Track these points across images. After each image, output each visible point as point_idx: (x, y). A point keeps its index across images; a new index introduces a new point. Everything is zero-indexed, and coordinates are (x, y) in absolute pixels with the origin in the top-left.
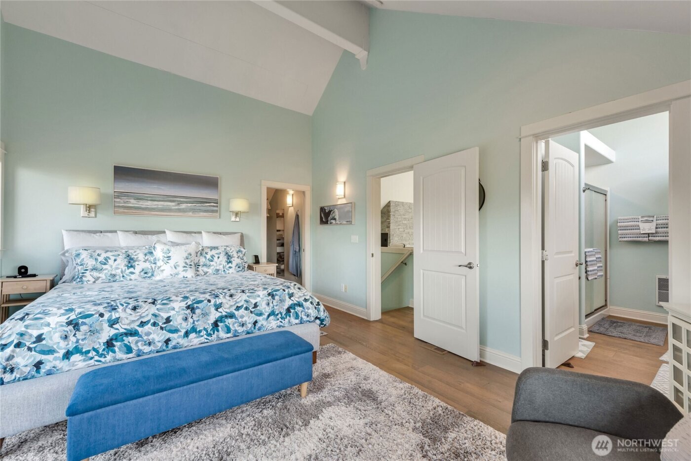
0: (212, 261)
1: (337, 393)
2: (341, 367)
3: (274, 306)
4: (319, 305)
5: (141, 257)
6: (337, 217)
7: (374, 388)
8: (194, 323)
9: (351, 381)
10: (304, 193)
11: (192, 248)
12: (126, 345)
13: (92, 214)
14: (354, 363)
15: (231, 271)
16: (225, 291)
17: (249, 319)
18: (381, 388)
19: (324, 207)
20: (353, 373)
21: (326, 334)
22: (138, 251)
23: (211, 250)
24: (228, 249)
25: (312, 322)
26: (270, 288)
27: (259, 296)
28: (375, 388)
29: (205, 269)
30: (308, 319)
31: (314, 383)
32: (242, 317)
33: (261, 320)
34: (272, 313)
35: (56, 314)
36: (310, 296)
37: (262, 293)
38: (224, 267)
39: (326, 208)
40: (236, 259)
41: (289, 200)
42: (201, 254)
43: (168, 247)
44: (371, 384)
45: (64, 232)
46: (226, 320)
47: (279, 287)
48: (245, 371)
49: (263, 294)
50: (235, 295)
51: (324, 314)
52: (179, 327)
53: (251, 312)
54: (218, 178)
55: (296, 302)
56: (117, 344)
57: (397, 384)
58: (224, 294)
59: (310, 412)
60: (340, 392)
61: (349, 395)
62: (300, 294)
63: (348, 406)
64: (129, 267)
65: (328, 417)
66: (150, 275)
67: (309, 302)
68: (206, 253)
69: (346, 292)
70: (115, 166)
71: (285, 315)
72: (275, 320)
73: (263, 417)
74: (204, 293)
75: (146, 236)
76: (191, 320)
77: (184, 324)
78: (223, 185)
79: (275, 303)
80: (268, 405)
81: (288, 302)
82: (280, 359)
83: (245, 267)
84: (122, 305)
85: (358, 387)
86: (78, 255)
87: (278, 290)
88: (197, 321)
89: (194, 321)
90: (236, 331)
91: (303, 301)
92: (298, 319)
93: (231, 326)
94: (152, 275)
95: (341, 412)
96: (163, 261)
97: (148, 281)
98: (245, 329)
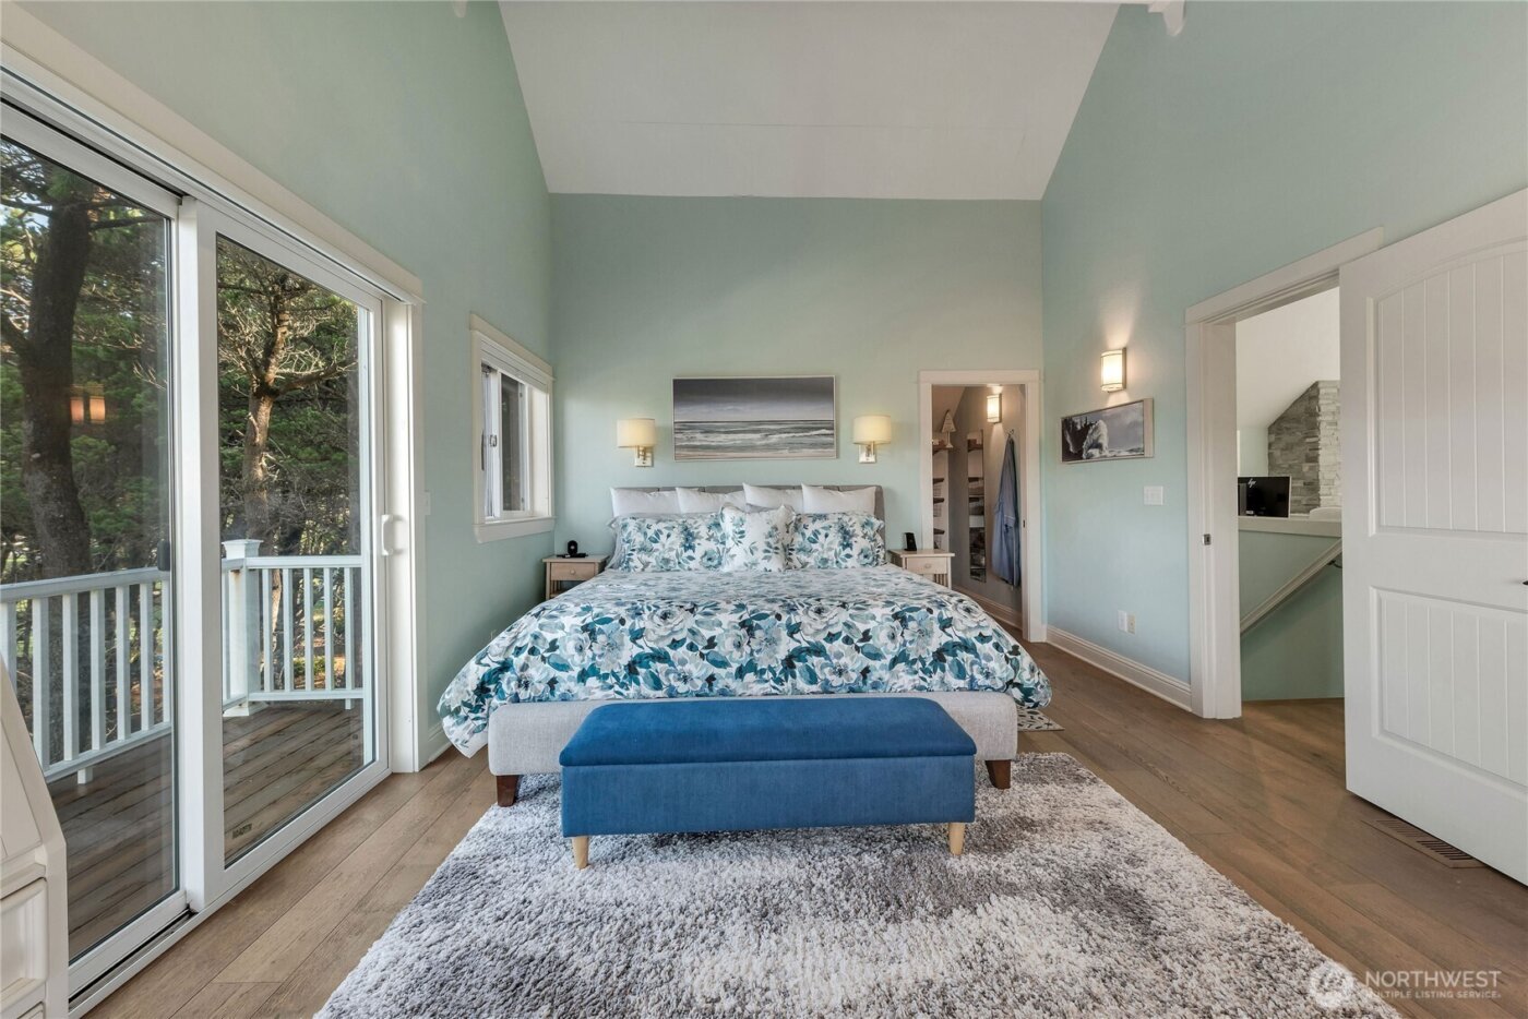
0: (815, 542)
1: (1039, 871)
2: (1070, 813)
3: (905, 642)
4: (1018, 654)
5: (703, 531)
6: (1104, 441)
7: (1148, 892)
8: (751, 654)
9: (1087, 856)
10: (1022, 388)
11: (779, 517)
12: (653, 675)
13: (648, 462)
14: (1112, 815)
15: (850, 562)
16: (810, 601)
17: (853, 662)
18: (1171, 896)
19: (1070, 418)
20: (1100, 838)
21: (1058, 727)
22: (700, 522)
23: (814, 521)
24: (846, 519)
25: (998, 690)
26: (900, 604)
27: (874, 618)
28: (1151, 892)
29: (803, 557)
30: (988, 682)
31: (989, 831)
32: (839, 655)
33: (879, 669)
34: (901, 658)
35: (571, 613)
36: (994, 631)
37: (881, 612)
38: (836, 555)
39: (1077, 420)
40: (859, 539)
41: (992, 408)
42: (796, 528)
43: (741, 514)
44: (1144, 878)
45: (613, 492)
46: (808, 657)
47: (920, 602)
48: (820, 762)
49: (883, 615)
50: (827, 611)
51: (1033, 676)
52: (727, 657)
53: (857, 649)
54: (832, 379)
55: (958, 640)
56: (642, 671)
57: (1231, 902)
58: (806, 606)
59: (960, 892)
60: (1049, 871)
61: (1069, 884)
62: (970, 622)
63: (1058, 909)
64: (687, 548)
65: (1000, 917)
66: (716, 562)
67: (992, 642)
68: (805, 527)
69: (1131, 631)
70: (675, 382)
71: (930, 664)
72: (908, 673)
73: (859, 867)
74: (773, 601)
75: (715, 495)
76: (747, 649)
77: (736, 654)
78: (843, 391)
79: (908, 637)
80: (877, 847)
81: (938, 639)
82: (893, 756)
83: (878, 556)
84: (649, 609)
85: (1102, 875)
86: (625, 526)
87: (917, 609)
88: (759, 651)
89: (752, 651)
90: (827, 681)
91: (974, 640)
92: (964, 678)
93: (817, 671)
94: (720, 564)
95: (1034, 917)
96: (733, 539)
97: (712, 573)
98: (845, 681)
